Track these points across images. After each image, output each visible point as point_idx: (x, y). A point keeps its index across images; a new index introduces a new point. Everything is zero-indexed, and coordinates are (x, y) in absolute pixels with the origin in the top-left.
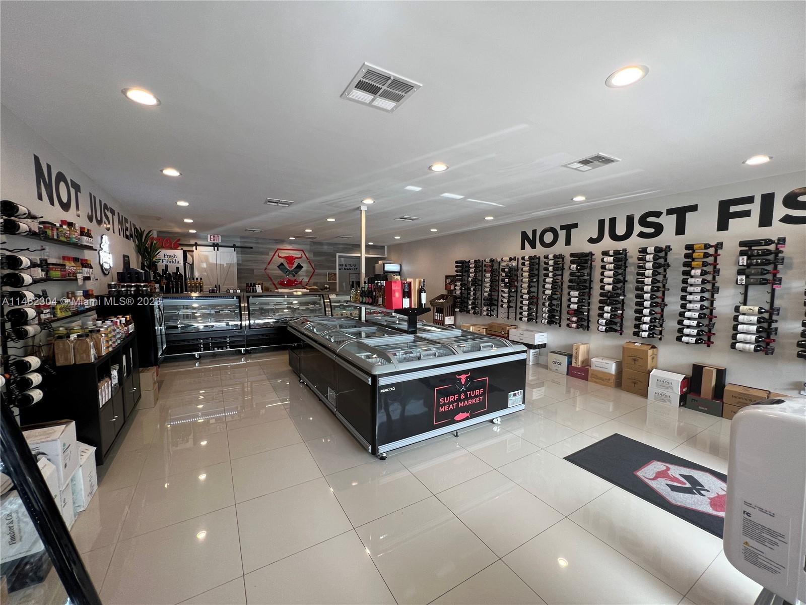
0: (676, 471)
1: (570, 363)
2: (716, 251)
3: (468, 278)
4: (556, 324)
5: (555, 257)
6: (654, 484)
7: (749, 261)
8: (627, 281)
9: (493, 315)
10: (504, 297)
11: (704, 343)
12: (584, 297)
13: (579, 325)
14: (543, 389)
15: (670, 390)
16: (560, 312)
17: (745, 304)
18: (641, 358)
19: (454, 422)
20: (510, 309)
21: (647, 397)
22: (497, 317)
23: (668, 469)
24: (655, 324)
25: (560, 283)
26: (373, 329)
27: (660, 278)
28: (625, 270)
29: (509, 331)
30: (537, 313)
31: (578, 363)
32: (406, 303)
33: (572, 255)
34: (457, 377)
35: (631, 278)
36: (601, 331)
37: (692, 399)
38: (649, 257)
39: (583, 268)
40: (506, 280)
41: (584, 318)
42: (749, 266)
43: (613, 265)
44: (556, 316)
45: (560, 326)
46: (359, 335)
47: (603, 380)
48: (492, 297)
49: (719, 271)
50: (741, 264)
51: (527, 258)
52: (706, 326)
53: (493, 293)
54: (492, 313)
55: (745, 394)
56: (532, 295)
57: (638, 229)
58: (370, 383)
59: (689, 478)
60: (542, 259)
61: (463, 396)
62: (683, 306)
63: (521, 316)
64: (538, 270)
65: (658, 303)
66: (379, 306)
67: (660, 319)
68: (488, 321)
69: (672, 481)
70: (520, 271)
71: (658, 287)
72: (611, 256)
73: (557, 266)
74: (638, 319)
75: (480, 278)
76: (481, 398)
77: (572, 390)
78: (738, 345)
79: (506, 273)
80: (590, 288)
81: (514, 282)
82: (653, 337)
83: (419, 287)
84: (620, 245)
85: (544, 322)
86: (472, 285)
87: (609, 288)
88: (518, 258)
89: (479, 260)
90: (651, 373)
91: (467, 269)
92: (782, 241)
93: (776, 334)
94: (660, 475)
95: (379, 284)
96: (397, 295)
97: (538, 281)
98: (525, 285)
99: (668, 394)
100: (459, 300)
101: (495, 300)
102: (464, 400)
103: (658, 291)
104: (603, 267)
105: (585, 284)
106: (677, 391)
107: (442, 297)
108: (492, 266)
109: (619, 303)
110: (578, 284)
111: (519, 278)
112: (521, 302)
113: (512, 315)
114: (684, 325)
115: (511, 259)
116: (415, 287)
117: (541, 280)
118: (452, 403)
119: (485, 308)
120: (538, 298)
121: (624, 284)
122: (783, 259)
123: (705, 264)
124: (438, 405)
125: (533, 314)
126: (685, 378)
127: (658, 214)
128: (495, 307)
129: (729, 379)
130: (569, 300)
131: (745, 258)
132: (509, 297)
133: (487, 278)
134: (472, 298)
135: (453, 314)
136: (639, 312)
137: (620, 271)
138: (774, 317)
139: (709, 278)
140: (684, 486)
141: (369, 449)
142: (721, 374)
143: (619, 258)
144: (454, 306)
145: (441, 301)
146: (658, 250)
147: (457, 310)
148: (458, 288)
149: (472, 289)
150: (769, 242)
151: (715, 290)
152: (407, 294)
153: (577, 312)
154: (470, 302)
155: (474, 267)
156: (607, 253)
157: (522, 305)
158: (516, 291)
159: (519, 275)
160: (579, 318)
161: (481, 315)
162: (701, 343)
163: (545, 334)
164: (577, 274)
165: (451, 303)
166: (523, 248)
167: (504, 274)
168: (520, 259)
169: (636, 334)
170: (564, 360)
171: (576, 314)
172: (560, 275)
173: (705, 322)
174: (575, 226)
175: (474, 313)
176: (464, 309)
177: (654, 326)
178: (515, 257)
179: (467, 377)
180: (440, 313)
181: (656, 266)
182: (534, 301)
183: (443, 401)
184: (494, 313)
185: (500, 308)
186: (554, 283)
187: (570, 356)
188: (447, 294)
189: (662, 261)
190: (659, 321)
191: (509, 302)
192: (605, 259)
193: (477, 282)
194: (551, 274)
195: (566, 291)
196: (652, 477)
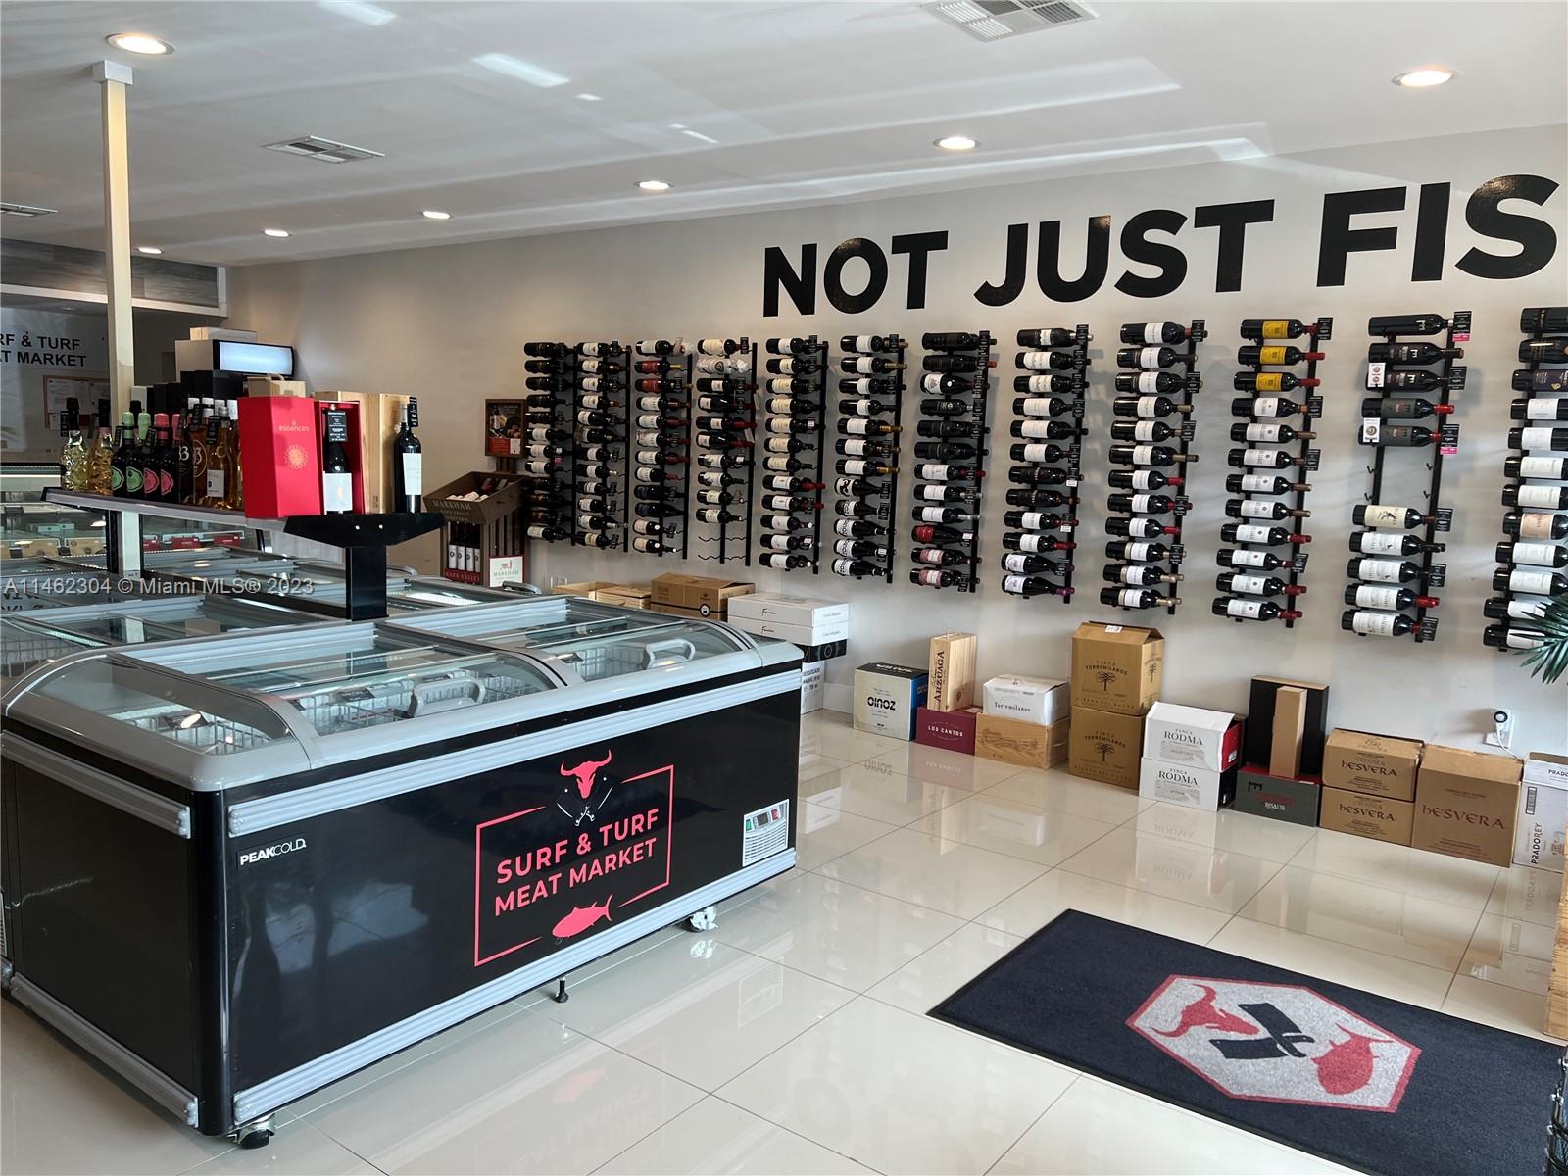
0: (1231, 996)
1: (920, 699)
2: (1314, 345)
3: (576, 414)
4: (878, 573)
5: (877, 343)
6: (1179, 1048)
7: (1389, 376)
8: (1085, 432)
9: (671, 549)
10: (708, 483)
11: (1280, 618)
12: (963, 484)
13: (949, 575)
14: (836, 793)
15: (1196, 762)
16: (891, 532)
17: (1375, 500)
18: (1122, 672)
19: (551, 945)
20: (729, 526)
21: (1138, 789)
22: (685, 557)
23: (1211, 994)
24: (1160, 564)
25: (890, 437)
26: (184, 607)
27: (1174, 421)
28: (1081, 396)
29: (725, 602)
30: (817, 539)
31: (943, 700)
32: (337, 492)
33: (929, 341)
34: (563, 772)
35: (1098, 421)
36: (1012, 593)
37: (1250, 783)
38: (1149, 356)
39: (963, 386)
40: (716, 423)
41: (961, 553)
42: (1387, 390)
43: (1049, 378)
44: (877, 547)
45: (889, 580)
46: (113, 630)
47: (1016, 748)
48: (667, 483)
49: (1320, 402)
50: (1371, 384)
51: (784, 344)
52: (1285, 567)
53: (669, 470)
54: (667, 542)
55: (1370, 755)
56: (802, 474)
57: (1119, 263)
58: (186, 831)
59: (1264, 1012)
60: (836, 352)
61: (584, 844)
62: (1233, 509)
63: (767, 550)
64: (822, 388)
65: (1169, 499)
66: (210, 505)
67: (1172, 550)
68: (652, 569)
69: (1222, 1028)
70: (760, 391)
71: (1170, 451)
72: (1044, 349)
73: (885, 377)
74: (1115, 550)
75: (621, 413)
76: (650, 842)
77: (928, 788)
78: (1360, 618)
79: (715, 398)
80: (982, 452)
81: (741, 430)
82: (1153, 604)
83: (392, 428)
84: (1069, 315)
85: (842, 567)
86: (592, 439)
87: (1035, 452)
88: (755, 345)
89: (615, 345)
90: (1149, 716)
91: (570, 378)
92: (1463, 321)
93: (1442, 583)
94: (1196, 1015)
95: (209, 412)
96: (298, 457)
97: (821, 427)
98: (780, 442)
99: (1191, 773)
100: (540, 494)
101: (678, 495)
102: (588, 858)
103: (1169, 462)
104: (1022, 385)
105: (967, 441)
106: (1213, 761)
107: (474, 481)
108: (664, 369)
109: (1065, 500)
110: (945, 441)
111: (757, 418)
112: (767, 502)
113: (735, 548)
114: (1234, 566)
115: (730, 347)
116: (375, 431)
117: (831, 424)
118: (546, 871)
119: (641, 525)
120: (820, 487)
121: (1078, 441)
122: (1464, 372)
123: (1287, 383)
124: (492, 889)
125: (807, 541)
126: (1233, 723)
127: (1171, 221)
128: (678, 521)
129: (1337, 717)
130: (919, 492)
131: (1382, 366)
132: (726, 482)
133: (647, 412)
134: (591, 487)
135: (521, 546)
136: (1117, 527)
137: (1069, 398)
138: (1439, 537)
139: (1295, 422)
140: (1253, 1037)
141: (188, 1114)
142: (1317, 700)
143: (1068, 356)
144: (522, 519)
145: (472, 496)
146: (1173, 334)
147: (536, 531)
148: (537, 448)
149: (592, 453)
150: (1434, 323)
151: (1308, 460)
152: (342, 455)
153: (943, 534)
154: (585, 503)
155: (600, 370)
156: (1032, 338)
157: (769, 512)
158: (750, 463)
159: (757, 407)
160: (946, 551)
161: (626, 550)
162: (1274, 615)
163: (842, 610)
164: (944, 405)
165: (510, 507)
166: (771, 308)
167: (706, 402)
168: (762, 350)
169: (1110, 597)
170: (902, 691)
171: (938, 537)
172: (889, 408)
173: (1284, 553)
174: (939, 240)
175: (602, 543)
176: (564, 530)
177: (1158, 571)
178: (745, 341)
179: (599, 772)
180: (467, 546)
181: (1167, 385)
182: (807, 496)
183: (509, 872)
184: (674, 542)
185: (693, 522)
186: (873, 432)
187: (920, 678)
188: (492, 470)
189: (1179, 369)
190: (1171, 557)
191: (725, 500)
192: (1028, 359)
193: (612, 429)
194: (862, 405)
195: (908, 460)
196: (1173, 1028)
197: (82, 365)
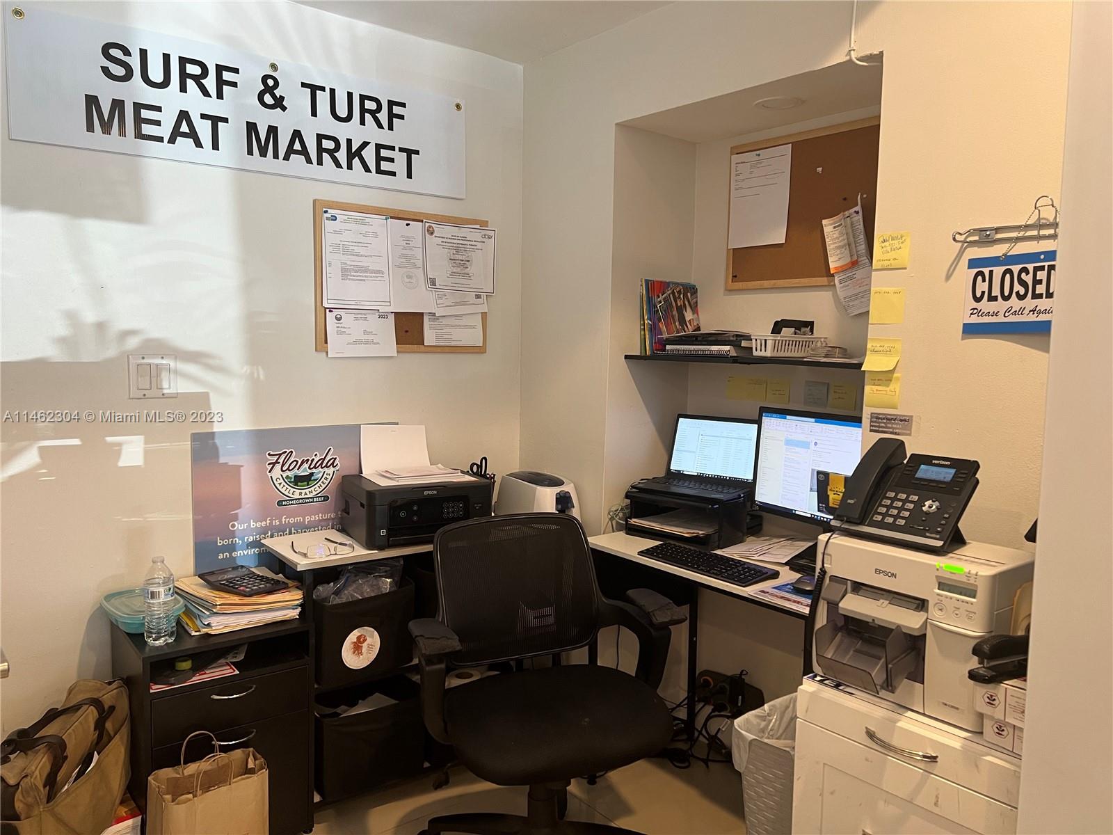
197: (409, 176)
